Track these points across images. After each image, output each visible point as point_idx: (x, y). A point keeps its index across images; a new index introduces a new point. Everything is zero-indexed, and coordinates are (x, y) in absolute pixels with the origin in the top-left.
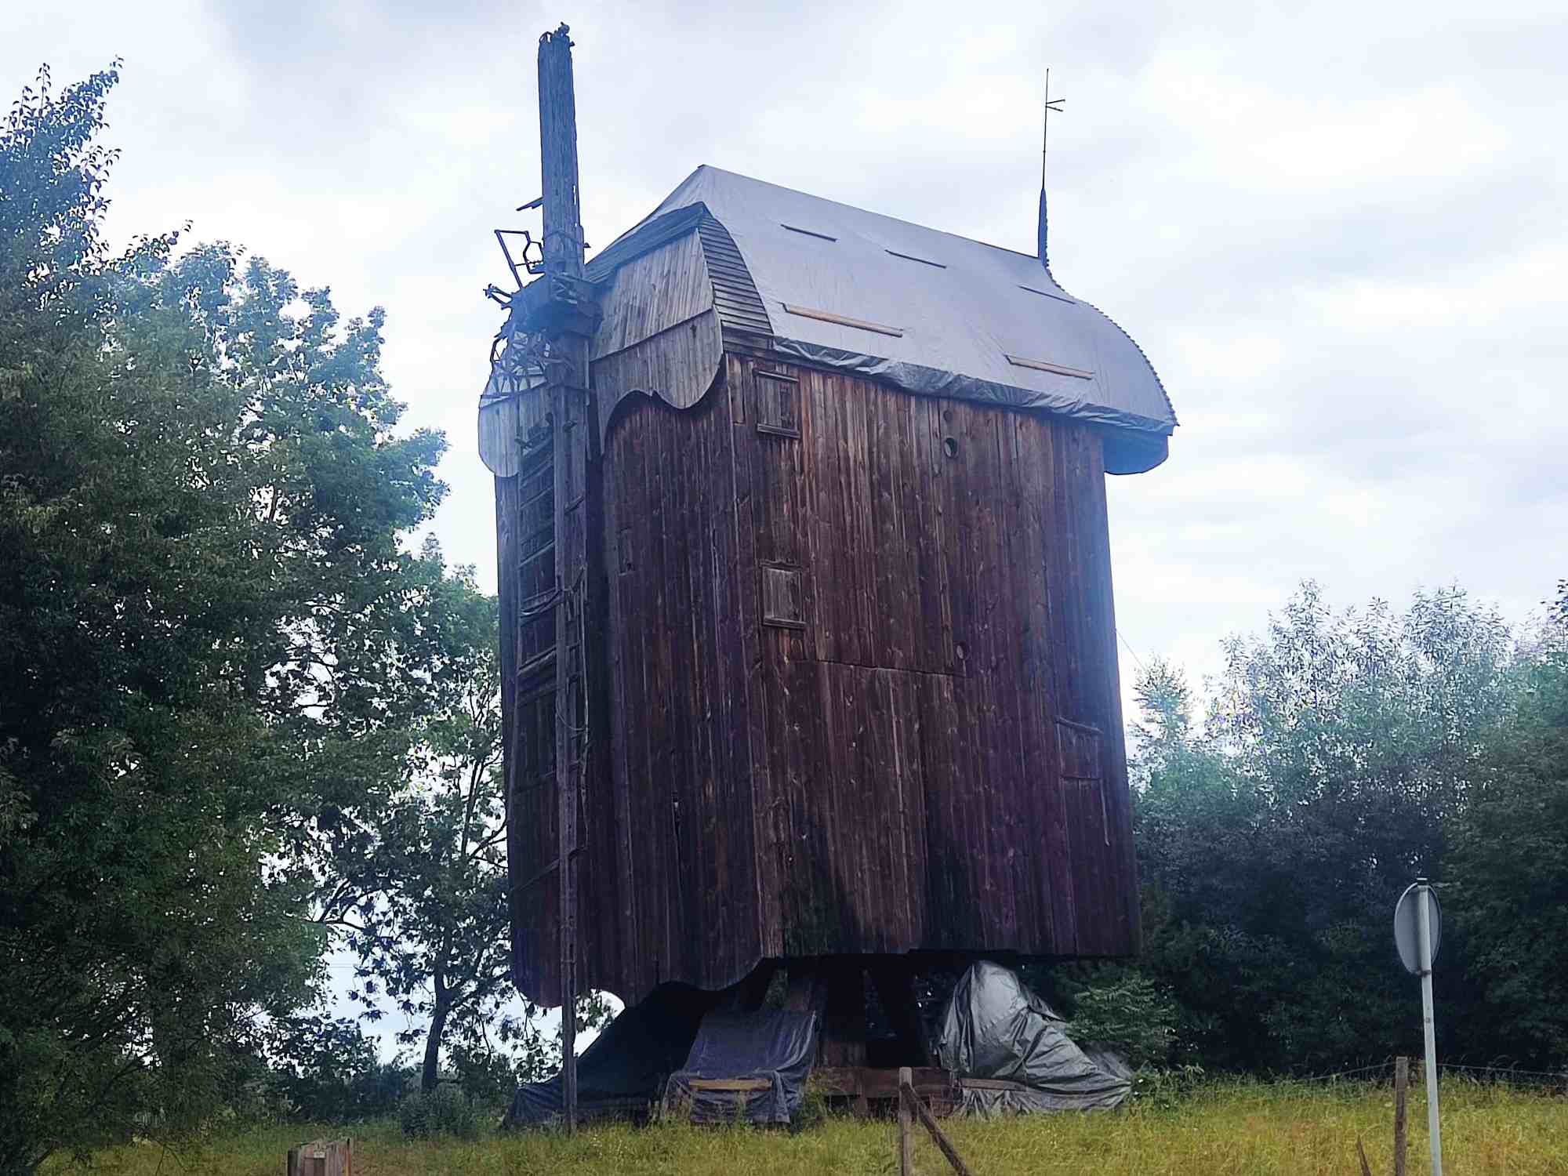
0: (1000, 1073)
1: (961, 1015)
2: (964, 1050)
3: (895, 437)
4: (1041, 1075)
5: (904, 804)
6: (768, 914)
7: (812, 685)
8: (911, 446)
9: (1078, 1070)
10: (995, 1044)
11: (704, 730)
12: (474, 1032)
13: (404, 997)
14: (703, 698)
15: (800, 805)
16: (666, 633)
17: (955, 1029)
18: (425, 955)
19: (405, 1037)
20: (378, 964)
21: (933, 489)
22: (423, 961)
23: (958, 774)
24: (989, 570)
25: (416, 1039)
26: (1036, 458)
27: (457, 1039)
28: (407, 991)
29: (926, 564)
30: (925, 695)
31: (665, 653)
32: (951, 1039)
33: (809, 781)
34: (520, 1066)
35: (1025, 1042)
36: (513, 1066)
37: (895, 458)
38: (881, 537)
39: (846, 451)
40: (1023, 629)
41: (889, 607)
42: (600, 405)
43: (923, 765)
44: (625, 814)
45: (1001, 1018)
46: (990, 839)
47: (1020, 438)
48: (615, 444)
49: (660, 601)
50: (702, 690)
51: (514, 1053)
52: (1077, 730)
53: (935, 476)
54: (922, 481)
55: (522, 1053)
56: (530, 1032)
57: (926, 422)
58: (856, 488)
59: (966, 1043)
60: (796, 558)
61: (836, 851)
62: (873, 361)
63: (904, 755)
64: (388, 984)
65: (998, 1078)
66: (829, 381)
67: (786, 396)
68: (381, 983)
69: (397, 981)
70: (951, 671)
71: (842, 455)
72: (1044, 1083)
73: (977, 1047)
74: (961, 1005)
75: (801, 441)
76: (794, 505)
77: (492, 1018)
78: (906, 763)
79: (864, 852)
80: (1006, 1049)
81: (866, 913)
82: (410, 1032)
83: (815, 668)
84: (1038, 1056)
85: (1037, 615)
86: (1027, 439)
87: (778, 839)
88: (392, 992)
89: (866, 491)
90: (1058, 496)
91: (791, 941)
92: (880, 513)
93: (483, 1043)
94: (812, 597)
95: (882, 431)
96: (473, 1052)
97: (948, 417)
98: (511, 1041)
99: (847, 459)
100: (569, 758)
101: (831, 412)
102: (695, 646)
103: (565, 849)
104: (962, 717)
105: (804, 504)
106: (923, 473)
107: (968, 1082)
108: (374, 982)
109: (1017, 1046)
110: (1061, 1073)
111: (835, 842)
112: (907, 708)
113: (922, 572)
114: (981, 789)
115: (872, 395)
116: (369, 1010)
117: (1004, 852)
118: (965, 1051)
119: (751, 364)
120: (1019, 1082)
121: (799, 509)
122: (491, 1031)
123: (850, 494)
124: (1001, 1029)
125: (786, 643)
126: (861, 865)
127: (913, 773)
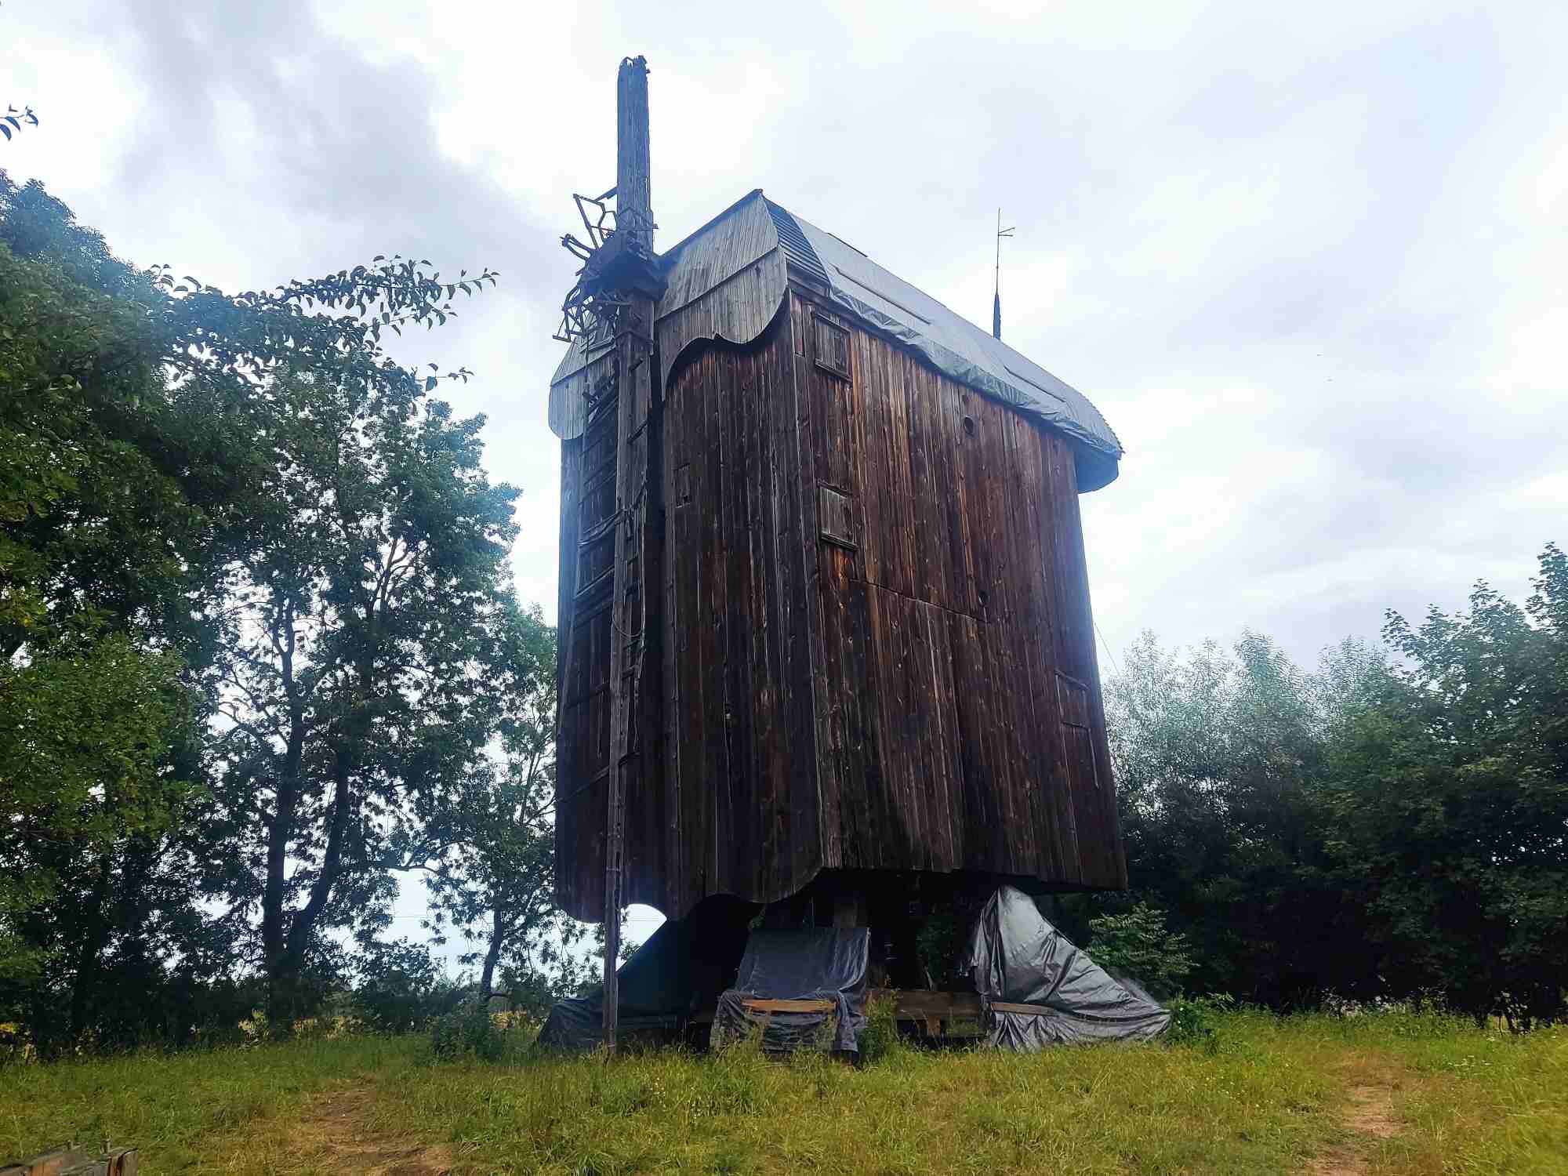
0: (1033, 997)
1: (988, 937)
2: (994, 973)
3: (926, 404)
4: (1074, 1000)
5: (943, 730)
6: (828, 823)
7: (863, 604)
8: (938, 415)
9: (1112, 996)
10: (1026, 966)
11: (760, 640)
12: (521, 956)
13: (467, 926)
14: (759, 609)
15: (855, 714)
16: (721, 553)
17: (984, 953)
18: (485, 892)
19: (465, 959)
20: (447, 899)
21: (957, 455)
22: (482, 897)
23: (984, 706)
24: (1000, 535)
25: (474, 961)
26: (1029, 452)
27: (507, 961)
28: (469, 921)
29: (953, 517)
30: (955, 630)
31: (721, 573)
32: (982, 961)
33: (862, 693)
34: (555, 983)
35: (1056, 966)
36: (550, 984)
37: (926, 421)
38: (916, 485)
39: (888, 404)
40: (1028, 589)
41: (925, 547)
42: (663, 358)
43: (957, 694)
44: (675, 729)
45: (1031, 941)
46: (1012, 770)
47: (1017, 432)
48: (676, 394)
49: (716, 525)
50: (758, 601)
51: (551, 973)
52: (1071, 684)
53: (957, 445)
54: (947, 446)
55: (558, 974)
56: (565, 958)
57: (949, 399)
58: (897, 439)
59: (996, 965)
60: (848, 486)
61: (887, 764)
62: (910, 333)
63: (942, 683)
64: (454, 915)
65: (1030, 1003)
66: (874, 343)
67: (839, 344)
68: (448, 914)
69: (461, 913)
70: (976, 615)
71: (885, 407)
72: (1080, 1008)
73: (1008, 970)
74: (988, 929)
75: (851, 386)
76: (846, 439)
77: (535, 945)
78: (943, 690)
79: (911, 771)
80: (1038, 973)
81: (914, 828)
82: (470, 955)
83: (866, 589)
84: (1071, 981)
85: (1036, 581)
86: (1022, 436)
87: (836, 746)
88: (456, 922)
89: (904, 443)
90: (1046, 488)
91: (849, 852)
92: (916, 466)
93: (527, 964)
94: (862, 525)
95: (916, 396)
96: (519, 972)
97: (966, 400)
98: (549, 963)
99: (889, 411)
100: (623, 666)
101: (876, 369)
102: (752, 562)
103: (616, 754)
104: (985, 658)
105: (854, 441)
106: (948, 440)
107: (999, 1006)
108: (442, 913)
109: (1048, 971)
110: (1095, 998)
111: (886, 759)
112: (942, 642)
113: (950, 524)
114: (1003, 724)
115: (908, 365)
116: (437, 936)
117: (1023, 784)
118: (996, 974)
119: (810, 307)
120: (1052, 1007)
121: (851, 445)
122: (535, 955)
123: (892, 443)
124: (1031, 952)
125: (840, 561)
126: (909, 782)
127: (949, 699)
